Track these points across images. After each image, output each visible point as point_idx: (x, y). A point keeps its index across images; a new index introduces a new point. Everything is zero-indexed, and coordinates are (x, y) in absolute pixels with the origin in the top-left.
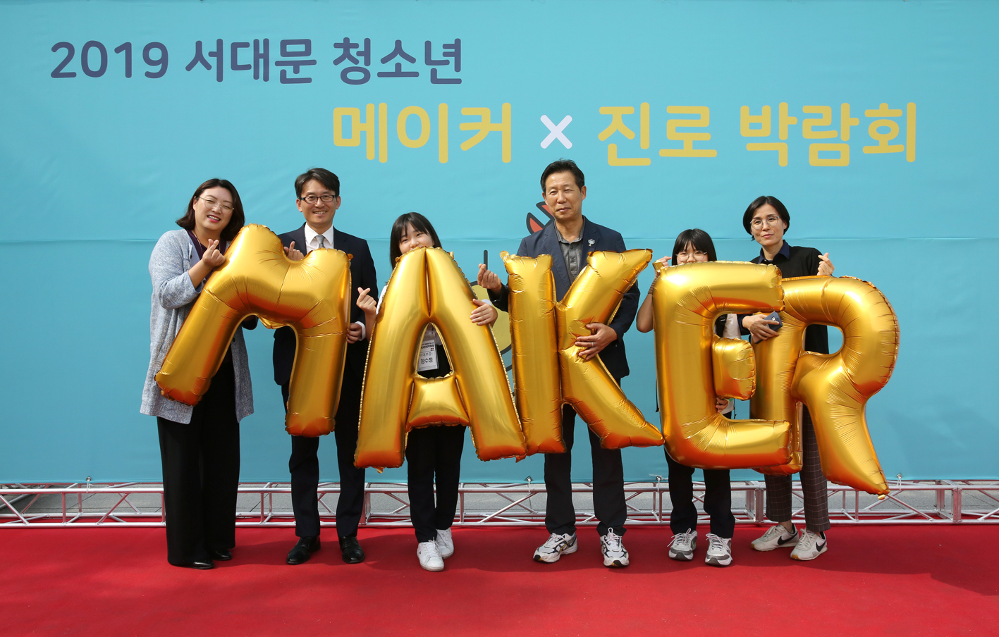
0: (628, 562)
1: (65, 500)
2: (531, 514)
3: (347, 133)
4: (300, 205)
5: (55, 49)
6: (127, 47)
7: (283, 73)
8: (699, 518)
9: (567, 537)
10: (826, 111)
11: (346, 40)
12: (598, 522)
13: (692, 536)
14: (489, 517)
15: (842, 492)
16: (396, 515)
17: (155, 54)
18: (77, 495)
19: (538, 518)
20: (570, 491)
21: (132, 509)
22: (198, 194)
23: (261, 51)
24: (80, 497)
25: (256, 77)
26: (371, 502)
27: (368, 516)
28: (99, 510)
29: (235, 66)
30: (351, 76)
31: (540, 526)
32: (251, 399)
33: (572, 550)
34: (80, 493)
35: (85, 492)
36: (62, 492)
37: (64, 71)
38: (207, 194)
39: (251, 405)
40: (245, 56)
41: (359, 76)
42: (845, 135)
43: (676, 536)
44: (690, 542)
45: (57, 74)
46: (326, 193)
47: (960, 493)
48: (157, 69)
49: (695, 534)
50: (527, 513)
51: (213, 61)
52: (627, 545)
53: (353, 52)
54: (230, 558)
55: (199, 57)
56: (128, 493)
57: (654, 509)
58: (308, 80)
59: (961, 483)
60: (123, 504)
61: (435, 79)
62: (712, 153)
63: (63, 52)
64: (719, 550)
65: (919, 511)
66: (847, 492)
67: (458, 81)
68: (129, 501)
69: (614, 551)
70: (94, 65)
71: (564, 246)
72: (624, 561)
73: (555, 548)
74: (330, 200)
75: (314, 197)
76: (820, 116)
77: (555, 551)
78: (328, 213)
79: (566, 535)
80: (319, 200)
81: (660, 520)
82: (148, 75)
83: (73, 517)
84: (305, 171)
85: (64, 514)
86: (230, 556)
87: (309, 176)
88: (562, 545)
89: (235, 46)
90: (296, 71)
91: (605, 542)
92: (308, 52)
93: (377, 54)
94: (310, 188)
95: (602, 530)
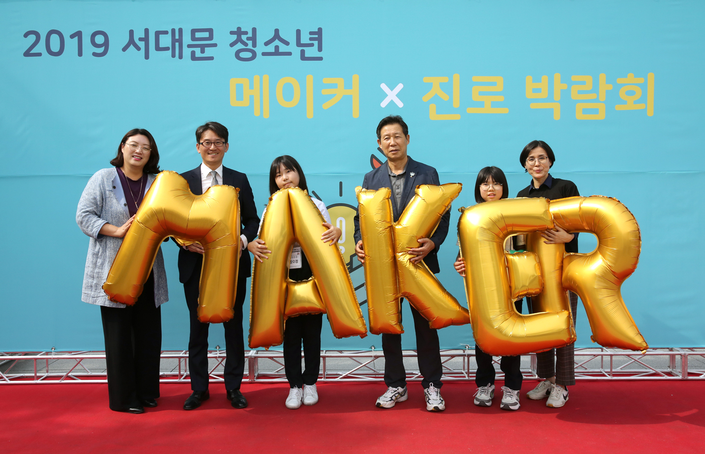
0: (444, 407)
1: (36, 364)
2: (375, 373)
3: (240, 97)
4: (199, 148)
5: (26, 35)
6: (79, 34)
7: (193, 53)
8: (497, 375)
9: (400, 390)
10: (588, 79)
11: (239, 28)
12: (423, 379)
13: (490, 388)
14: (344, 375)
15: (600, 356)
16: (276, 374)
17: (100, 39)
18: (45, 360)
19: (380, 376)
20: (401, 356)
21: (85, 370)
22: (124, 140)
23: (177, 37)
24: (47, 361)
25: (173, 56)
26: (259, 364)
27: (256, 375)
28: (61, 371)
29: (158, 48)
30: (242, 55)
31: (381, 381)
32: (166, 291)
33: (404, 398)
34: (47, 359)
35: (51, 358)
36: (34, 358)
37: (33, 51)
38: (131, 140)
39: (167, 295)
40: (166, 41)
41: (248, 55)
42: (602, 97)
43: (480, 388)
44: (489, 393)
45: (27, 54)
46: (218, 140)
47: (687, 358)
48: (101, 50)
49: (493, 387)
50: (371, 372)
51: (142, 44)
52: (444, 395)
53: (244, 37)
54: (156, 405)
55: (131, 42)
56: (82, 359)
57: (464, 369)
58: (211, 58)
59: (687, 350)
60: (79, 367)
61: (303, 57)
62: (505, 111)
63: (32, 38)
64: (510, 398)
65: (657, 370)
66: (604, 357)
67: (320, 59)
68: (83, 365)
69: (434, 399)
70: (55, 47)
71: (392, 178)
72: (441, 407)
73: (391, 398)
74: (221, 145)
75: (209, 142)
76: (583, 83)
77: (392, 400)
78: (219, 154)
79: (399, 388)
80: (213, 144)
81: (468, 377)
82: (95, 54)
83: (42, 376)
84: (203, 124)
85: (36, 374)
86: (156, 404)
87: (206, 127)
88: (396, 395)
89: (158, 34)
90: (203, 51)
91: (427, 393)
92: (211, 37)
93: (261, 39)
94: (206, 136)
95: (425, 384)
